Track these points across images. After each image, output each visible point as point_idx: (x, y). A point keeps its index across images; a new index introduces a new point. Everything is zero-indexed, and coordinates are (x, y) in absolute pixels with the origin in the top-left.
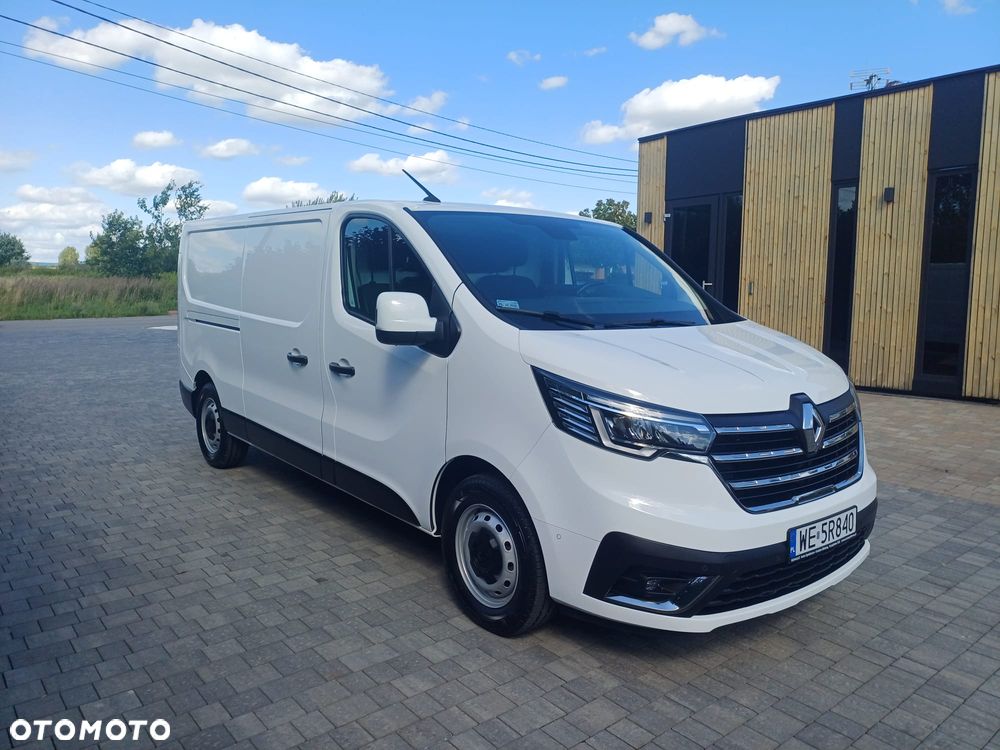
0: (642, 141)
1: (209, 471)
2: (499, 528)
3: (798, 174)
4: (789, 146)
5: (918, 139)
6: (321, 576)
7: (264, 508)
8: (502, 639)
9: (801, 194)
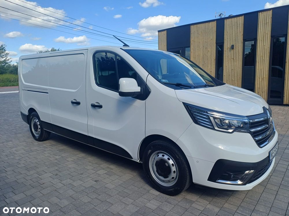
0: (159, 31)
1: (36, 143)
2: (169, 159)
3: (206, 41)
4: (203, 33)
5: (240, 31)
6: (95, 179)
7: (63, 155)
8: (171, 197)
9: (207, 47)
